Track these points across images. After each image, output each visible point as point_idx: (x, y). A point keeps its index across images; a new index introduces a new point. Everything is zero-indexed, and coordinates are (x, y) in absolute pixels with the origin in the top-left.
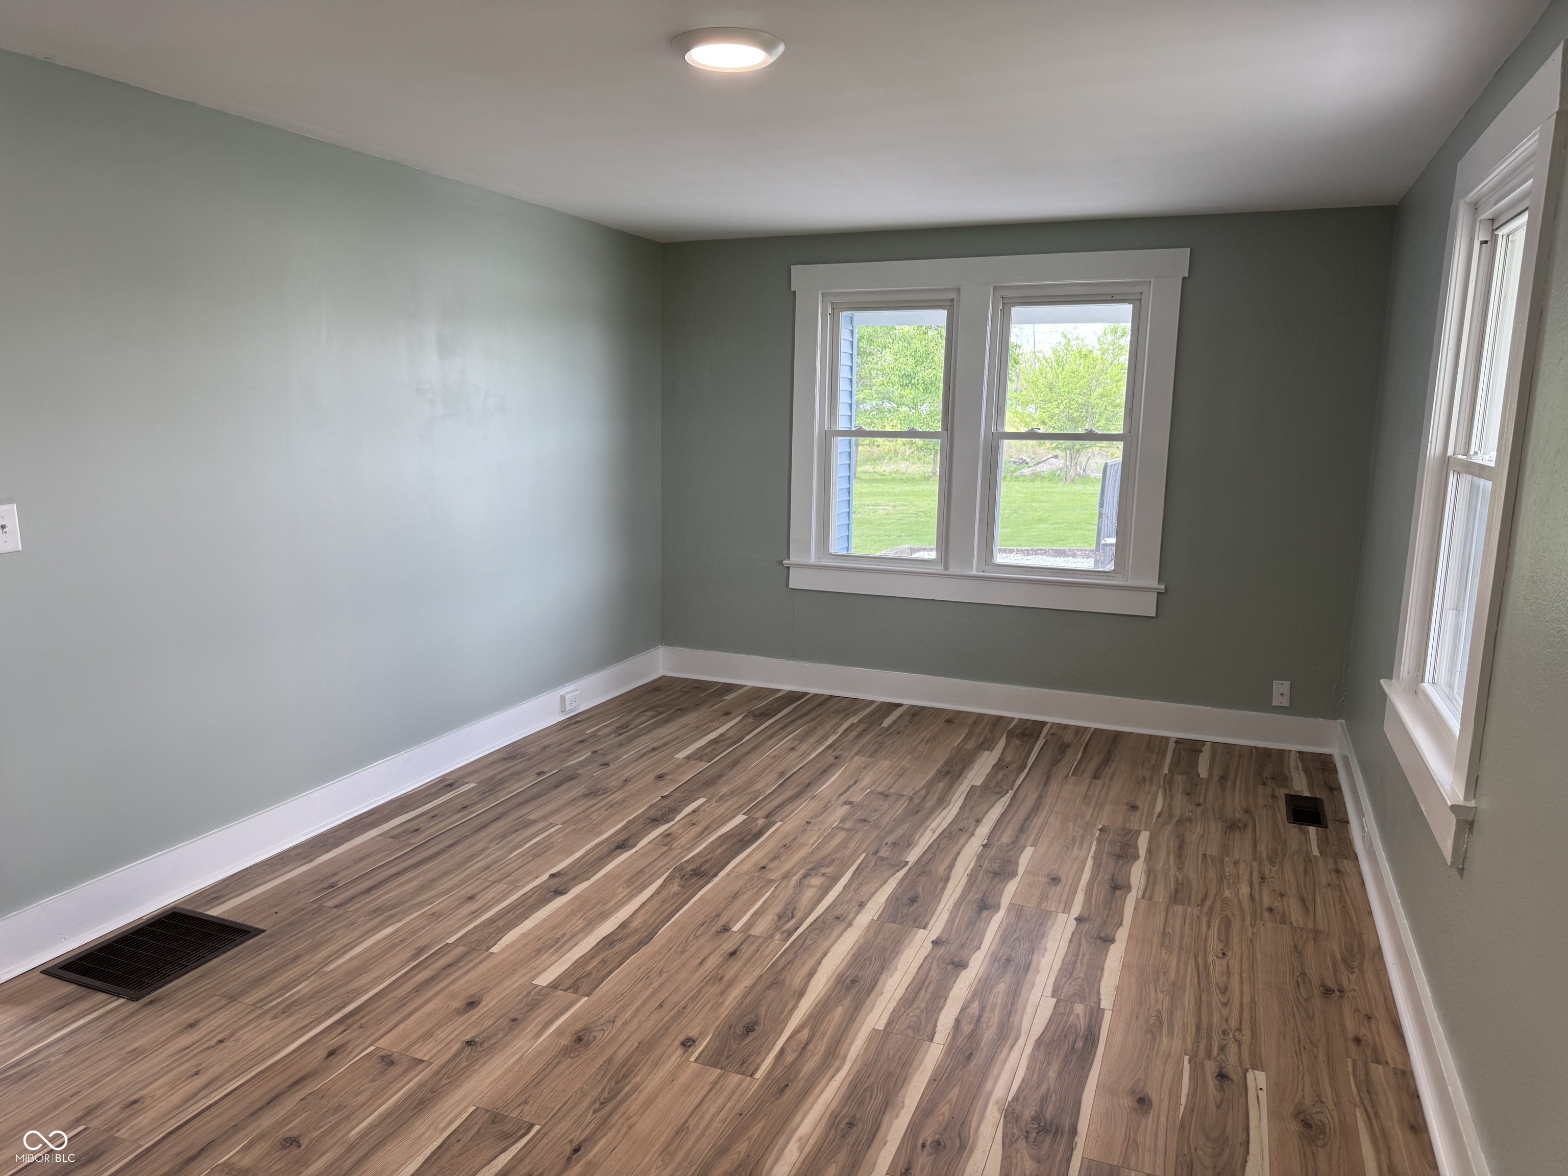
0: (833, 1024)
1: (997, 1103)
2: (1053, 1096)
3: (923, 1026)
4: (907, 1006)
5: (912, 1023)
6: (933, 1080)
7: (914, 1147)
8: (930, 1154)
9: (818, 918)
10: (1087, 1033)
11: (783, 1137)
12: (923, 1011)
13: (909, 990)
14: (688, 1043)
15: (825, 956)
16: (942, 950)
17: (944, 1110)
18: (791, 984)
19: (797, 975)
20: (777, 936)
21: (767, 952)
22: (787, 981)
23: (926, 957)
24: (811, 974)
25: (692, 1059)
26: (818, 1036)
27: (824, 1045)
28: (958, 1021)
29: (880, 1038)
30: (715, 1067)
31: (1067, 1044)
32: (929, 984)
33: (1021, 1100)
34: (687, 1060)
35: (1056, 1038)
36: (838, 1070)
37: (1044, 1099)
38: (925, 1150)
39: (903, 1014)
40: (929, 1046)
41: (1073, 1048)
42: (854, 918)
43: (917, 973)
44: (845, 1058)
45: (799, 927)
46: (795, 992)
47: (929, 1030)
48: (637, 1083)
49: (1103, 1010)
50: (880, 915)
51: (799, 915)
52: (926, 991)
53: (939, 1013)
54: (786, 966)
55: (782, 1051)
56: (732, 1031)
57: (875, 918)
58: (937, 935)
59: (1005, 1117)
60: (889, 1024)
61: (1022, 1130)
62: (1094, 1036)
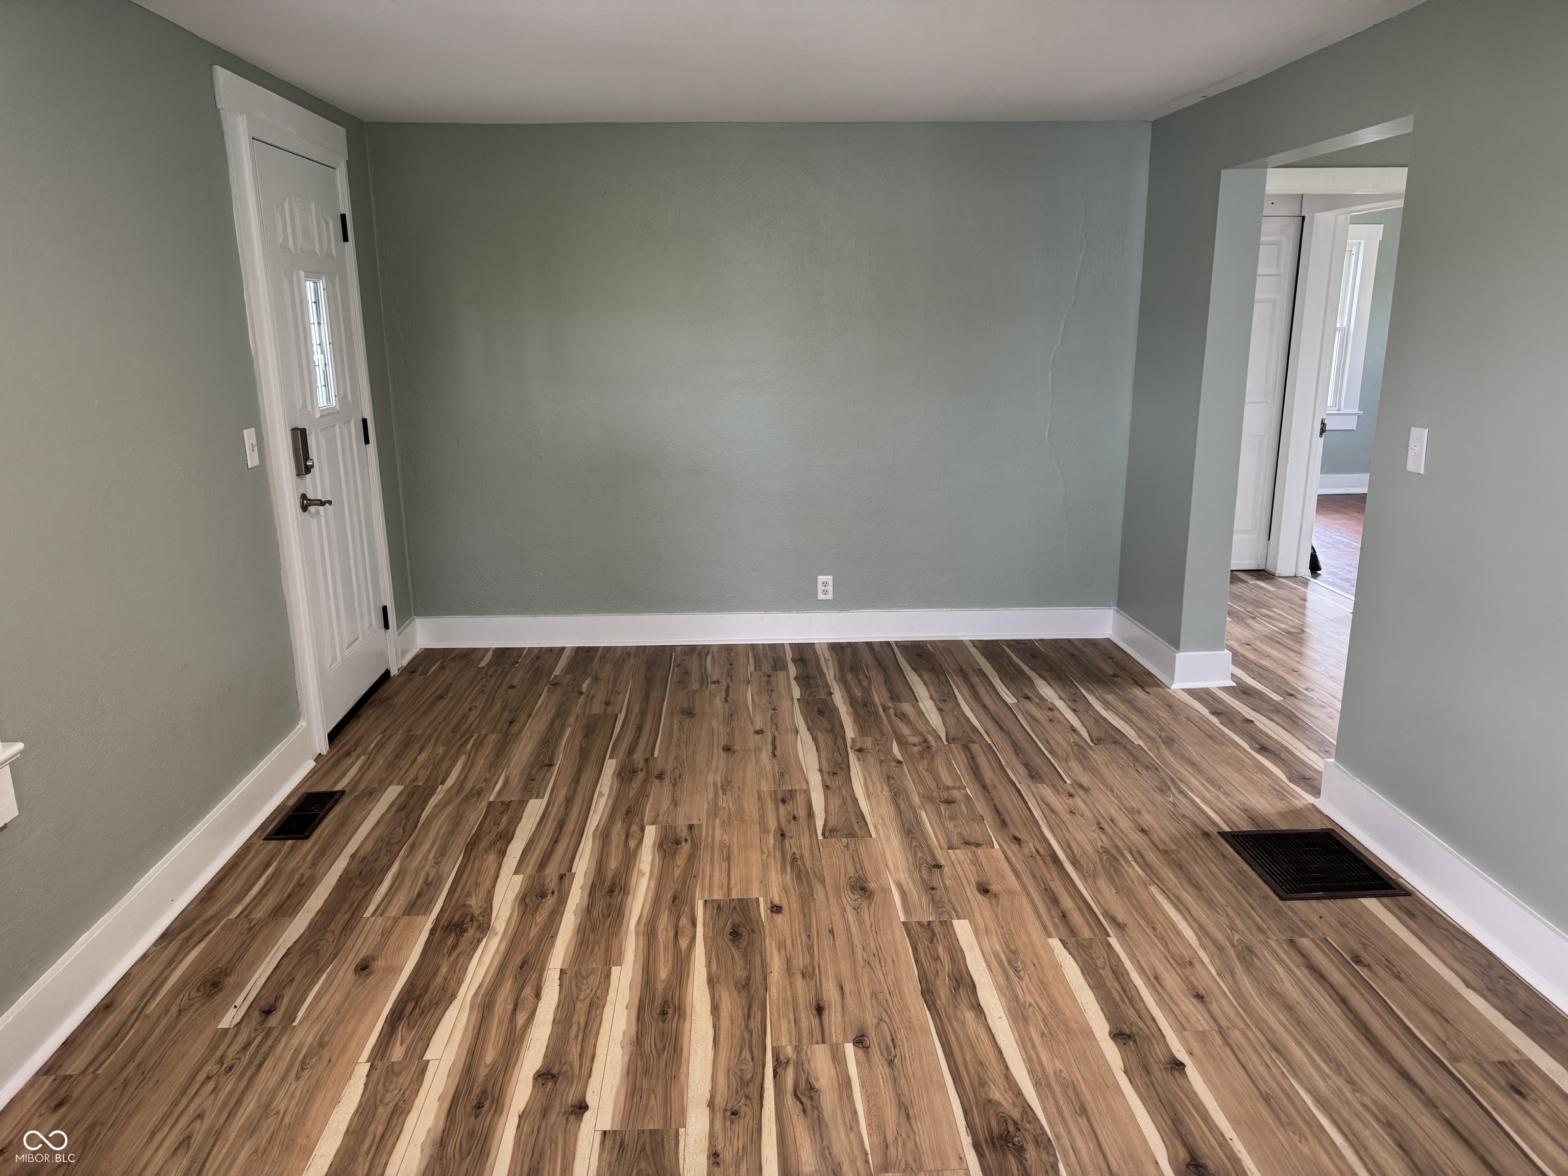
0: (662, 960)
1: (496, 934)
2: (446, 951)
3: (574, 982)
4: (595, 999)
5: (585, 982)
6: (554, 937)
7: (560, 890)
8: (548, 889)
9: (762, 1106)
10: (398, 1023)
11: (656, 873)
12: (577, 998)
13: (598, 1020)
14: (776, 909)
15: (714, 1039)
16: (571, 1098)
17: (541, 917)
18: (728, 990)
19: (729, 1002)
20: (789, 1051)
21: (784, 1024)
22: (735, 993)
23: (590, 1076)
24: (715, 1009)
25: (761, 899)
26: (671, 945)
27: (661, 940)
28: (538, 995)
29: (611, 958)
30: (739, 900)
31: (422, 1006)
32: (577, 1036)
33: (475, 941)
34: (765, 898)
35: (434, 1006)
36: (638, 923)
37: (455, 947)
38: (551, 891)
39: (597, 989)
40: (563, 965)
41: (417, 1003)
42: (712, 1122)
43: (595, 1046)
44: (637, 934)
45: (775, 1077)
46: (718, 982)
47: (566, 978)
48: (786, 874)
49: (368, 1061)
50: (677, 1143)
51: (790, 1100)
52: (579, 1025)
53: (559, 1001)
54: (749, 1010)
55: (694, 924)
56: (748, 928)
57: (681, 1131)
58: (583, 1124)
59: (489, 926)
60: (608, 975)
61: (476, 920)
62: (389, 1024)
